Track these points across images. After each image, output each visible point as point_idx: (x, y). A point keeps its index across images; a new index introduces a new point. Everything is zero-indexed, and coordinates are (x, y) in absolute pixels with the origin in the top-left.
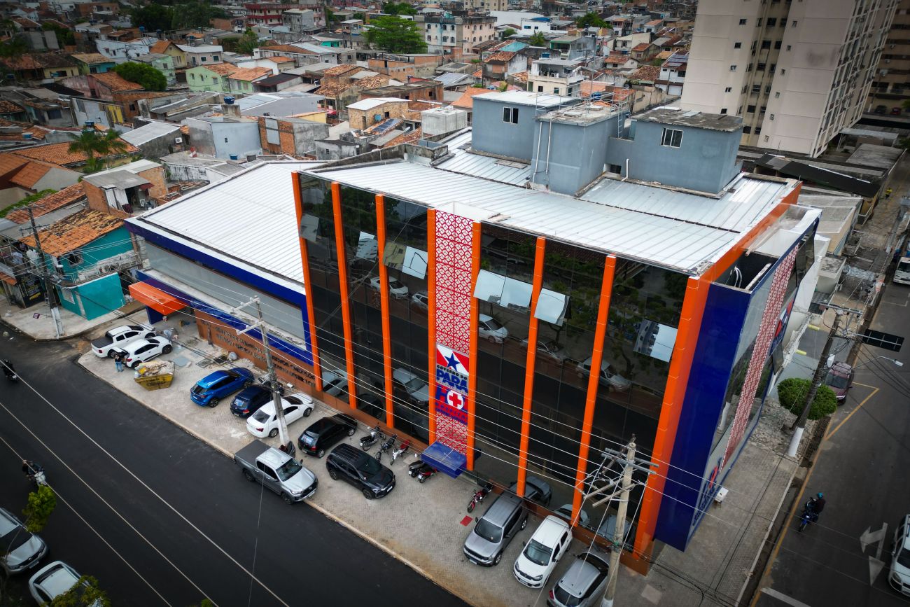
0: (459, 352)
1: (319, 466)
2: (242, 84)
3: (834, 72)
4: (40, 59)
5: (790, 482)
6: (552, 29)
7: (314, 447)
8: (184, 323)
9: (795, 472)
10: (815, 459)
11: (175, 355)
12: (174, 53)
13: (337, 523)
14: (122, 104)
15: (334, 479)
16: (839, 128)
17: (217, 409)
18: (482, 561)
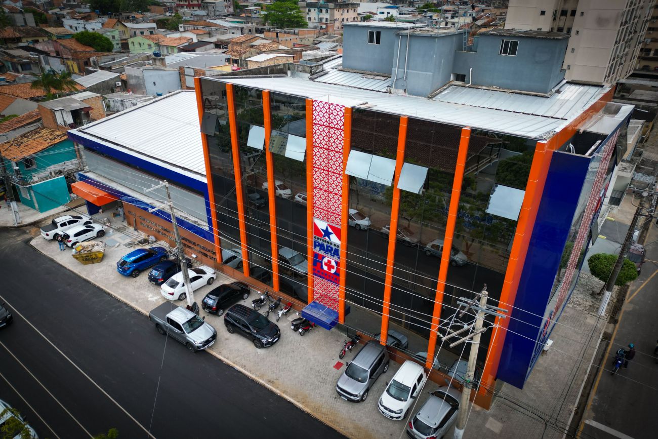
0: (332, 225)
1: (219, 323)
2: (169, 49)
3: (617, 32)
4: (19, 31)
5: (602, 335)
6: (400, 14)
7: (215, 307)
8: (116, 215)
9: (605, 327)
10: (620, 317)
11: (107, 238)
12: (120, 28)
13: (232, 367)
14: (78, 60)
15: (230, 333)
16: (617, 79)
17: (138, 278)
18: (352, 397)
